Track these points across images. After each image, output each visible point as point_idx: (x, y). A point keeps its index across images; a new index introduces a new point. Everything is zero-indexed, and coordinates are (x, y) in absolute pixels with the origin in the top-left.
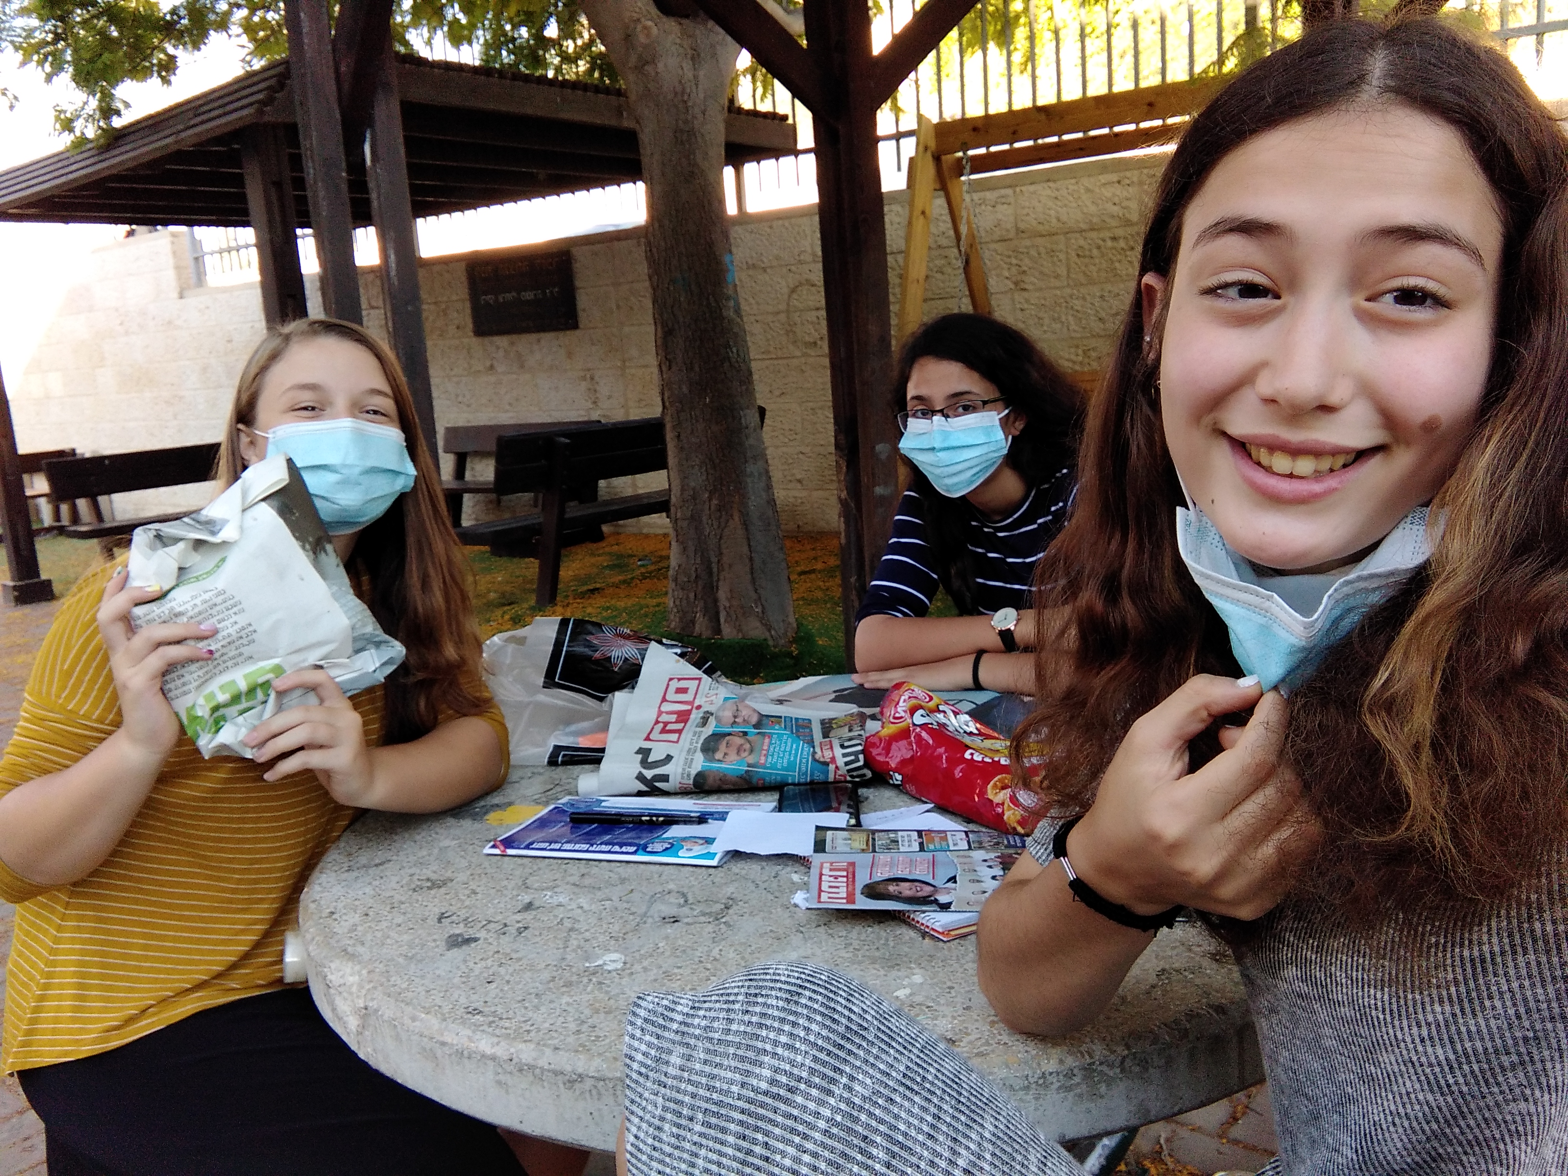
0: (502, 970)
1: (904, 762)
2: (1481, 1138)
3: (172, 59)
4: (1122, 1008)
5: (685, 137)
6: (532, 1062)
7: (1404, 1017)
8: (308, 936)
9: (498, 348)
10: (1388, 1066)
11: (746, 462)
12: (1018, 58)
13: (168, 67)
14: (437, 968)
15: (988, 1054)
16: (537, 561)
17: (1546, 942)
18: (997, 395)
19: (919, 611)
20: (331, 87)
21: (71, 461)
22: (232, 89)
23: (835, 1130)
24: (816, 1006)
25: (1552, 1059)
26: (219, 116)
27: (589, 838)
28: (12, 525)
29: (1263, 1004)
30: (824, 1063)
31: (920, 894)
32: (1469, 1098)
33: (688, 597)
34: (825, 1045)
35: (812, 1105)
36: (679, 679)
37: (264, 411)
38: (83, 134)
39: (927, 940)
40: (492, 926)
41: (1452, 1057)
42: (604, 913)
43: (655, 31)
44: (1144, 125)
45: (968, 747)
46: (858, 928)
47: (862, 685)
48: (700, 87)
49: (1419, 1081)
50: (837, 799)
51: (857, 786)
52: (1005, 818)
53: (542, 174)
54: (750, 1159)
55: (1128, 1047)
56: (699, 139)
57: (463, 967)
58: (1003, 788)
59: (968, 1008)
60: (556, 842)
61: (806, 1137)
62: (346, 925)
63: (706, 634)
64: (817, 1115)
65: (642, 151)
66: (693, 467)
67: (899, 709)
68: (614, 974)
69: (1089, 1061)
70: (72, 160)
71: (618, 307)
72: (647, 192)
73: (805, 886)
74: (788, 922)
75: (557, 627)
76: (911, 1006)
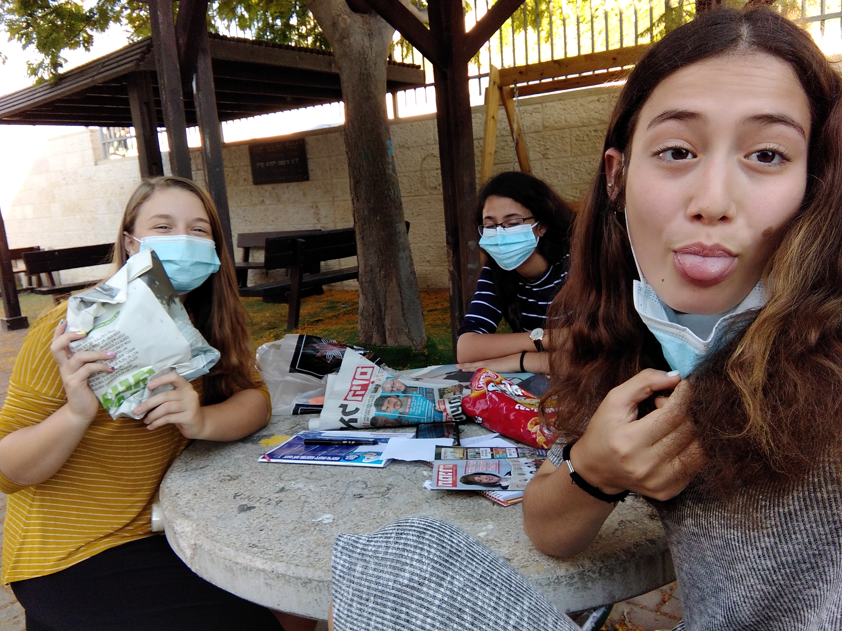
0: (268, 524)
1: (483, 411)
2: (791, 608)
3: (91, 37)
4: (600, 541)
5: (365, 78)
6: (285, 573)
7: (749, 545)
8: (164, 507)
9: (266, 191)
10: (741, 571)
11: (399, 251)
12: (544, 34)
13: (89, 41)
14: (234, 523)
15: (528, 566)
16: (287, 306)
17: (824, 503)
18: (531, 215)
19: (491, 330)
20: (174, 51)
21: (36, 253)
22: (123, 52)
23: (444, 605)
24: (433, 539)
25: (828, 566)
26: (115, 67)
27: (314, 452)
28: (6, 288)
29: (674, 538)
30: (438, 570)
31: (491, 481)
32: (785, 587)
33: (368, 324)
34: (439, 560)
35: (431, 592)
36: (362, 368)
37: (139, 226)
38: (42, 76)
39: (495, 506)
40: (263, 500)
41: (775, 565)
42: (322, 493)
43: (349, 20)
44: (611, 70)
45: (518, 403)
46: (458, 500)
47: (461, 370)
48: (373, 50)
49: (758, 579)
50: (448, 431)
51: (458, 424)
52: (537, 440)
53: (289, 97)
54: (399, 621)
55: (603, 562)
56: (373, 79)
57: (247, 522)
58: (536, 424)
59: (517, 542)
60: (296, 455)
61: (428, 609)
62: (185, 500)
63: (379, 344)
64: (434, 597)
65: (342, 85)
66: (370, 254)
67: (480, 383)
68: (328, 525)
69: (582, 570)
70: (37, 91)
71: (330, 168)
72: (345, 107)
73: (430, 477)
74: (421, 497)
75: (297, 340)
76: (487, 541)
